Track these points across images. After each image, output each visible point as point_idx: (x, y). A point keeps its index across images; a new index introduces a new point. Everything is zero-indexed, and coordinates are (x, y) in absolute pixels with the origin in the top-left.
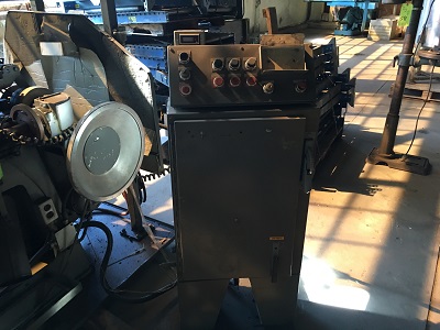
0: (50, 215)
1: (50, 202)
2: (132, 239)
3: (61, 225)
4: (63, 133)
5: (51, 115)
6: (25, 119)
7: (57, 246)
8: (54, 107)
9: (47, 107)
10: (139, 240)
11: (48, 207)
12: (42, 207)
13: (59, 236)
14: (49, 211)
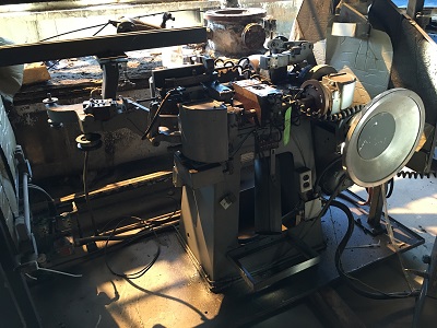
0: (307, 185)
1: (309, 173)
2: (366, 231)
3: (311, 196)
4: (341, 112)
5: (337, 93)
6: (313, 94)
7: (303, 215)
8: (341, 86)
9: (334, 85)
10: (374, 235)
11: (306, 178)
12: (302, 175)
13: (308, 205)
14: (307, 181)
